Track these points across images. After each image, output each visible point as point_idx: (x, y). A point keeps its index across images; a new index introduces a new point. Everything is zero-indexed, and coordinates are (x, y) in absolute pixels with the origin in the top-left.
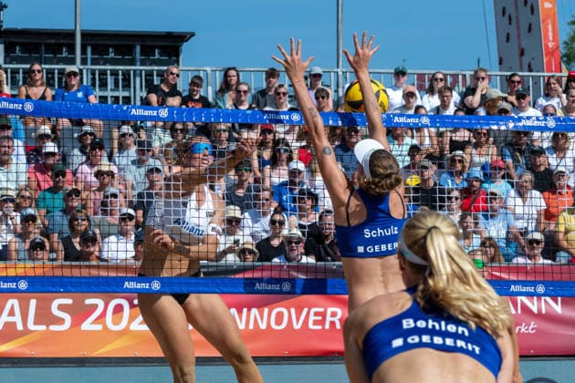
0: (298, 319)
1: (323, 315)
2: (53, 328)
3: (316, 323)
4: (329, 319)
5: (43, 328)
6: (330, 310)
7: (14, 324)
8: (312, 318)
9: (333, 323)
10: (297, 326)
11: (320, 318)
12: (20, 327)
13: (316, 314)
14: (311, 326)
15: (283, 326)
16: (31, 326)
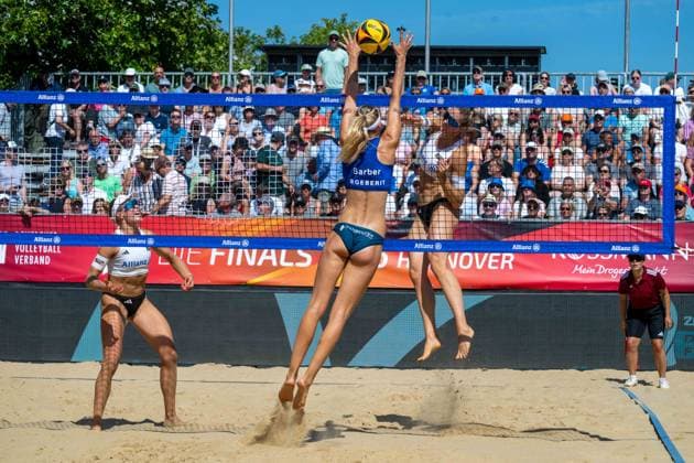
0: (480, 261)
1: (500, 258)
2: (299, 264)
3: (494, 264)
4: (504, 262)
5: (291, 264)
6: (505, 255)
7: (270, 261)
8: (491, 261)
9: (507, 265)
10: (479, 267)
11: (496, 261)
12: (275, 263)
13: (495, 258)
14: (490, 266)
15: (469, 266)
16: (283, 263)
